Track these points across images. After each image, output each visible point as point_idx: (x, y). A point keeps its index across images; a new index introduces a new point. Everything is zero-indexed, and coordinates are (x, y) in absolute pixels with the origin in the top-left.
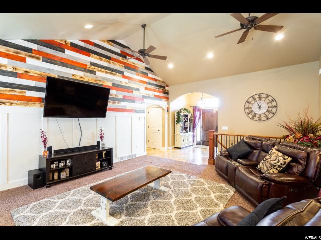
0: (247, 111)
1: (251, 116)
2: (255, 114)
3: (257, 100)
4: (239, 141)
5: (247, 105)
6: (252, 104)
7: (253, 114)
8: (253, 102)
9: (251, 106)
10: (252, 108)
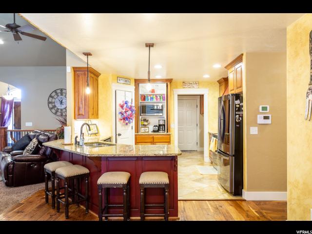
0: (51, 106)
1: (54, 111)
2: (58, 109)
3: (59, 94)
4: (23, 135)
5: (50, 100)
6: (55, 99)
7: (56, 109)
8: (56, 97)
9: (53, 100)
10: (54, 103)
